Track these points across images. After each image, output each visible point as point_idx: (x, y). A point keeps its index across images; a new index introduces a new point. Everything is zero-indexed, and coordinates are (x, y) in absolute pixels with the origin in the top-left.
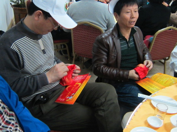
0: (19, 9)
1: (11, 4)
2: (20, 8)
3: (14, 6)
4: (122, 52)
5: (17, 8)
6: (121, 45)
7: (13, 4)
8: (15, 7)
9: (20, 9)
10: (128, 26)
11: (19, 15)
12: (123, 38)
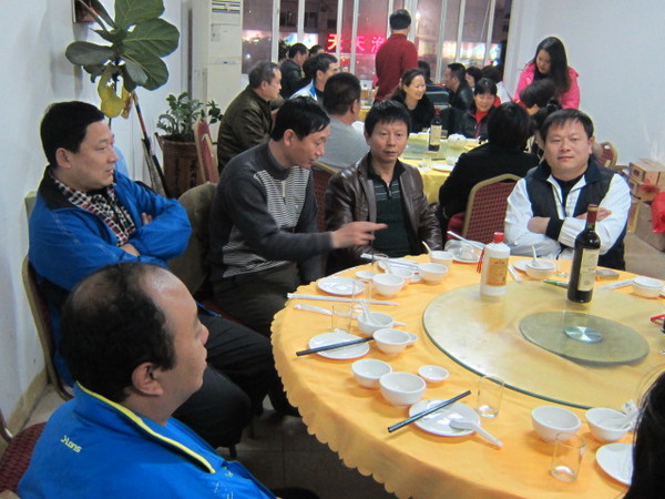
0: (176, 146)
1: (156, 134)
2: (180, 143)
3: (165, 138)
4: (379, 203)
5: (173, 143)
6: (376, 191)
7: (162, 133)
8: (168, 142)
9: (181, 146)
10: (385, 158)
11: (177, 162)
12: (378, 180)
